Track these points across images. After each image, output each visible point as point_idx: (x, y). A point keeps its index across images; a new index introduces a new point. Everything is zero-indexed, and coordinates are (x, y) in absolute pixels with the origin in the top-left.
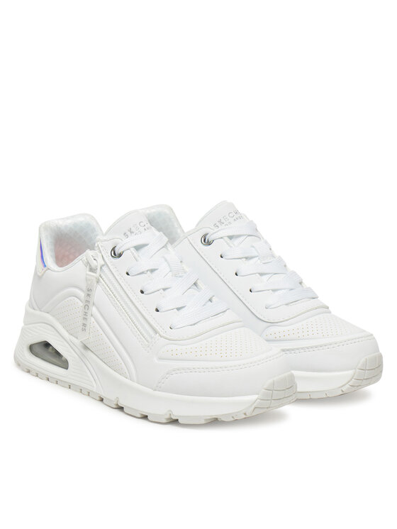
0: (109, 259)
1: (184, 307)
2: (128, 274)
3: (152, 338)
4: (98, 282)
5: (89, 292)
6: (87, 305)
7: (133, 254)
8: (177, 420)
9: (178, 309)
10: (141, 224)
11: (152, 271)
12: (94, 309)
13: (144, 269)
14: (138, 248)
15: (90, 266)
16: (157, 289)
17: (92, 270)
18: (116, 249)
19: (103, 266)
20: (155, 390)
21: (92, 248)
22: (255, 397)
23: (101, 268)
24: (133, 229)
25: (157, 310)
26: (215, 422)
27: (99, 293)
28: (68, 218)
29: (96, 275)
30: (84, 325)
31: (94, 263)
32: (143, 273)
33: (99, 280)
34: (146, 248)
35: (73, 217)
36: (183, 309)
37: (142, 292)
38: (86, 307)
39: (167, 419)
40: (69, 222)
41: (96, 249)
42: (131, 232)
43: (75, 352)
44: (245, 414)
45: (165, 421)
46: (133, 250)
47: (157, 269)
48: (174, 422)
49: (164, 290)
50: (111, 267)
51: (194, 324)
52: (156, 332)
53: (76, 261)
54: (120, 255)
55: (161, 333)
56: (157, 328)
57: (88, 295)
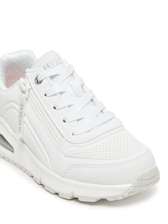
0: (34, 85)
1: (82, 119)
2: (45, 95)
3: (60, 141)
4: (27, 100)
5: (22, 106)
6: (21, 115)
7: (49, 81)
8: (78, 198)
9: (78, 120)
10: (55, 61)
11: (61, 93)
12: (25, 118)
13: (56, 92)
14: (52, 77)
15: (22, 89)
16: (64, 106)
17: (23, 92)
18: (38, 78)
19: (30, 89)
20: (63, 177)
21: (24, 77)
22: (130, 185)
23: (29, 91)
24: (50, 64)
25: (64, 121)
26: (102, 202)
27: (28, 107)
28: (15, 53)
29: (26, 96)
30: (20, 128)
31: (24, 88)
32: (55, 95)
33: (28, 98)
34: (57, 77)
35: (19, 51)
36: (81, 120)
37: (55, 108)
38: (20, 116)
39: (71, 197)
40: (16, 56)
41: (26, 77)
42: (48, 66)
43: (17, 143)
44: (123, 196)
45: (70, 198)
46: (49, 79)
47: (65, 92)
48: (75, 199)
49: (69, 106)
50: (35, 90)
51: (89, 131)
52: (63, 137)
53: (14, 85)
54: (41, 82)
55: (66, 138)
56: (64, 134)
57: (21, 109)
